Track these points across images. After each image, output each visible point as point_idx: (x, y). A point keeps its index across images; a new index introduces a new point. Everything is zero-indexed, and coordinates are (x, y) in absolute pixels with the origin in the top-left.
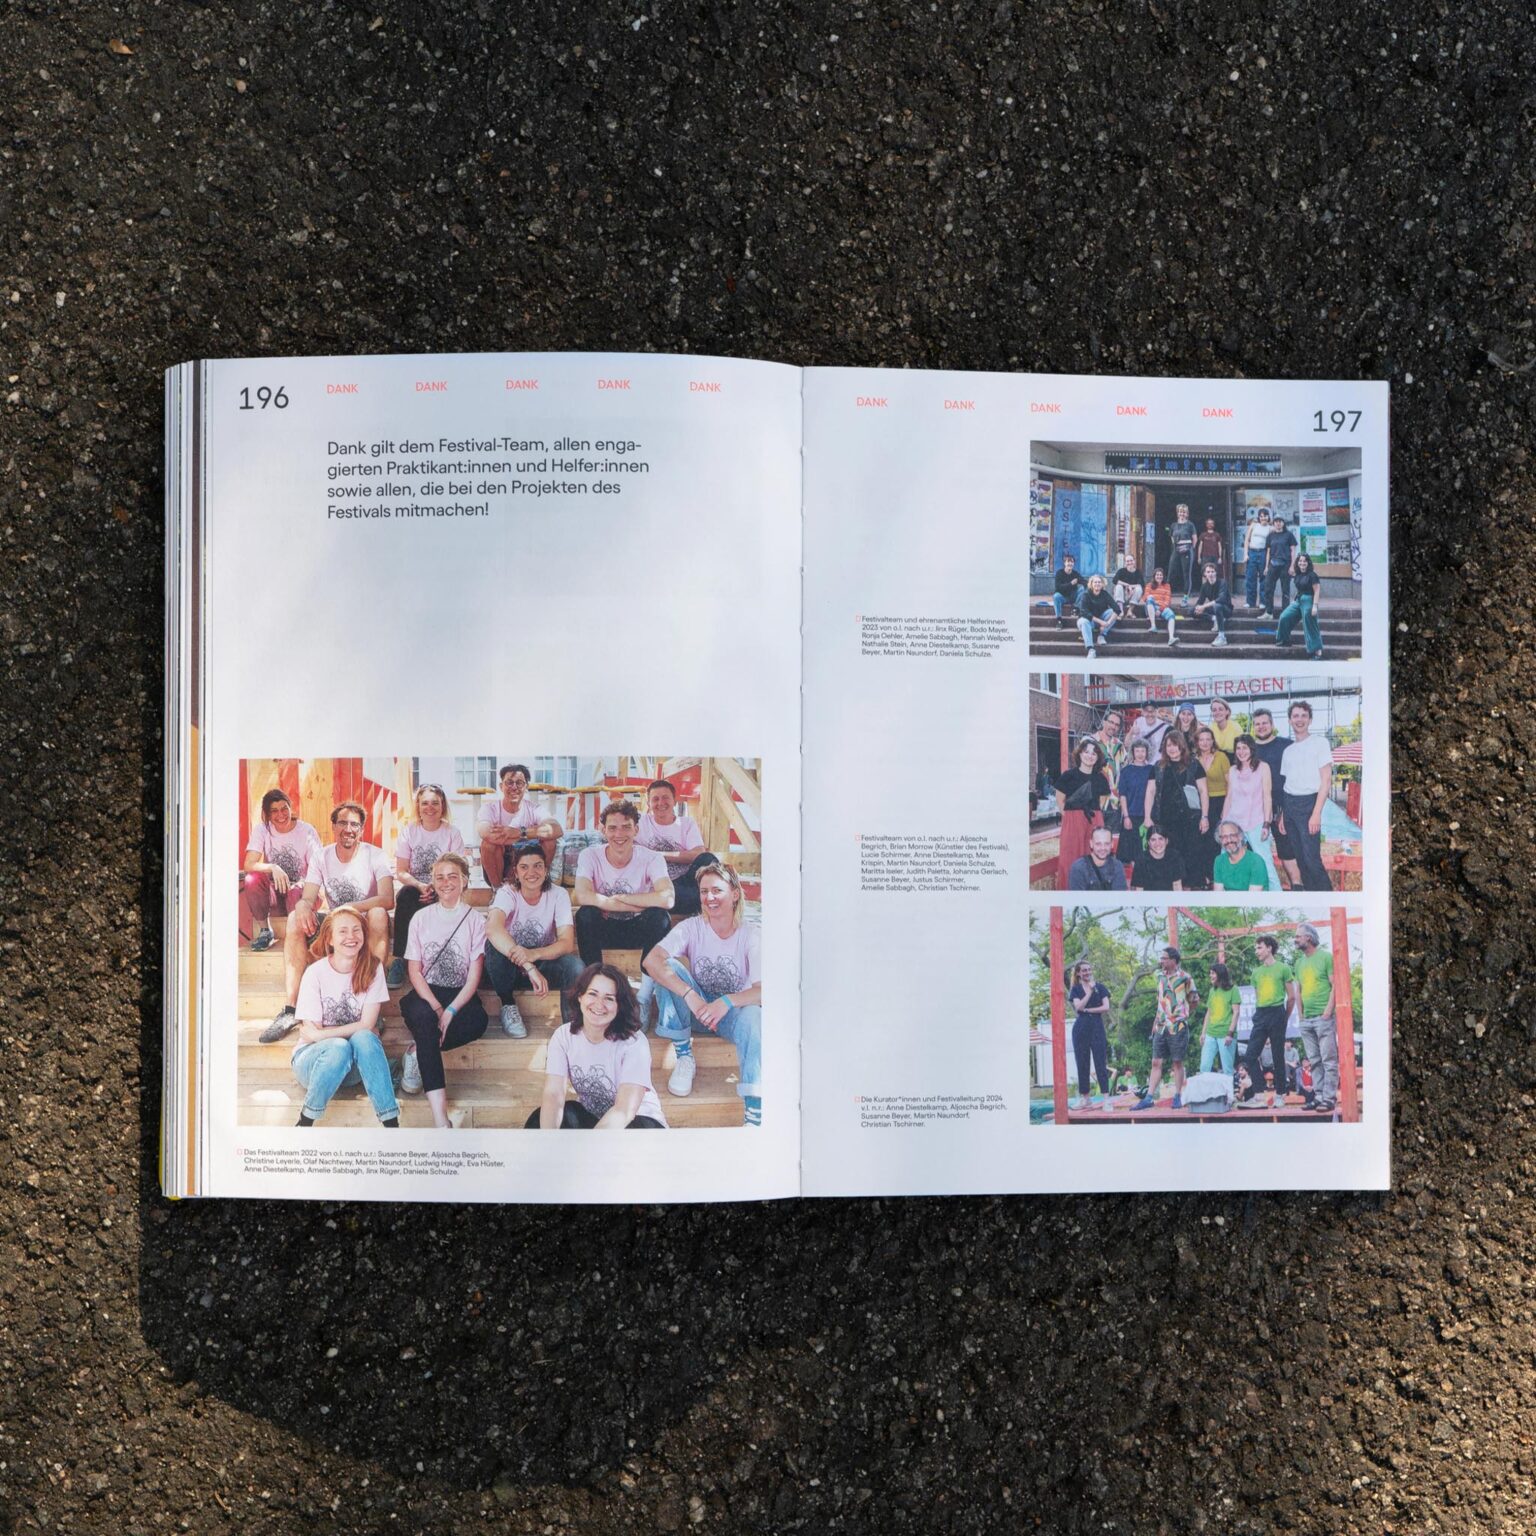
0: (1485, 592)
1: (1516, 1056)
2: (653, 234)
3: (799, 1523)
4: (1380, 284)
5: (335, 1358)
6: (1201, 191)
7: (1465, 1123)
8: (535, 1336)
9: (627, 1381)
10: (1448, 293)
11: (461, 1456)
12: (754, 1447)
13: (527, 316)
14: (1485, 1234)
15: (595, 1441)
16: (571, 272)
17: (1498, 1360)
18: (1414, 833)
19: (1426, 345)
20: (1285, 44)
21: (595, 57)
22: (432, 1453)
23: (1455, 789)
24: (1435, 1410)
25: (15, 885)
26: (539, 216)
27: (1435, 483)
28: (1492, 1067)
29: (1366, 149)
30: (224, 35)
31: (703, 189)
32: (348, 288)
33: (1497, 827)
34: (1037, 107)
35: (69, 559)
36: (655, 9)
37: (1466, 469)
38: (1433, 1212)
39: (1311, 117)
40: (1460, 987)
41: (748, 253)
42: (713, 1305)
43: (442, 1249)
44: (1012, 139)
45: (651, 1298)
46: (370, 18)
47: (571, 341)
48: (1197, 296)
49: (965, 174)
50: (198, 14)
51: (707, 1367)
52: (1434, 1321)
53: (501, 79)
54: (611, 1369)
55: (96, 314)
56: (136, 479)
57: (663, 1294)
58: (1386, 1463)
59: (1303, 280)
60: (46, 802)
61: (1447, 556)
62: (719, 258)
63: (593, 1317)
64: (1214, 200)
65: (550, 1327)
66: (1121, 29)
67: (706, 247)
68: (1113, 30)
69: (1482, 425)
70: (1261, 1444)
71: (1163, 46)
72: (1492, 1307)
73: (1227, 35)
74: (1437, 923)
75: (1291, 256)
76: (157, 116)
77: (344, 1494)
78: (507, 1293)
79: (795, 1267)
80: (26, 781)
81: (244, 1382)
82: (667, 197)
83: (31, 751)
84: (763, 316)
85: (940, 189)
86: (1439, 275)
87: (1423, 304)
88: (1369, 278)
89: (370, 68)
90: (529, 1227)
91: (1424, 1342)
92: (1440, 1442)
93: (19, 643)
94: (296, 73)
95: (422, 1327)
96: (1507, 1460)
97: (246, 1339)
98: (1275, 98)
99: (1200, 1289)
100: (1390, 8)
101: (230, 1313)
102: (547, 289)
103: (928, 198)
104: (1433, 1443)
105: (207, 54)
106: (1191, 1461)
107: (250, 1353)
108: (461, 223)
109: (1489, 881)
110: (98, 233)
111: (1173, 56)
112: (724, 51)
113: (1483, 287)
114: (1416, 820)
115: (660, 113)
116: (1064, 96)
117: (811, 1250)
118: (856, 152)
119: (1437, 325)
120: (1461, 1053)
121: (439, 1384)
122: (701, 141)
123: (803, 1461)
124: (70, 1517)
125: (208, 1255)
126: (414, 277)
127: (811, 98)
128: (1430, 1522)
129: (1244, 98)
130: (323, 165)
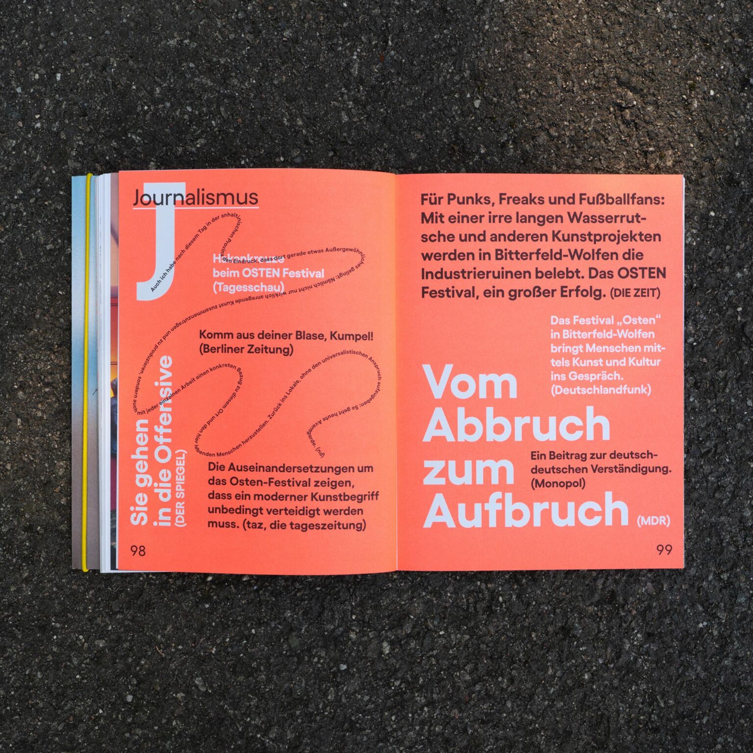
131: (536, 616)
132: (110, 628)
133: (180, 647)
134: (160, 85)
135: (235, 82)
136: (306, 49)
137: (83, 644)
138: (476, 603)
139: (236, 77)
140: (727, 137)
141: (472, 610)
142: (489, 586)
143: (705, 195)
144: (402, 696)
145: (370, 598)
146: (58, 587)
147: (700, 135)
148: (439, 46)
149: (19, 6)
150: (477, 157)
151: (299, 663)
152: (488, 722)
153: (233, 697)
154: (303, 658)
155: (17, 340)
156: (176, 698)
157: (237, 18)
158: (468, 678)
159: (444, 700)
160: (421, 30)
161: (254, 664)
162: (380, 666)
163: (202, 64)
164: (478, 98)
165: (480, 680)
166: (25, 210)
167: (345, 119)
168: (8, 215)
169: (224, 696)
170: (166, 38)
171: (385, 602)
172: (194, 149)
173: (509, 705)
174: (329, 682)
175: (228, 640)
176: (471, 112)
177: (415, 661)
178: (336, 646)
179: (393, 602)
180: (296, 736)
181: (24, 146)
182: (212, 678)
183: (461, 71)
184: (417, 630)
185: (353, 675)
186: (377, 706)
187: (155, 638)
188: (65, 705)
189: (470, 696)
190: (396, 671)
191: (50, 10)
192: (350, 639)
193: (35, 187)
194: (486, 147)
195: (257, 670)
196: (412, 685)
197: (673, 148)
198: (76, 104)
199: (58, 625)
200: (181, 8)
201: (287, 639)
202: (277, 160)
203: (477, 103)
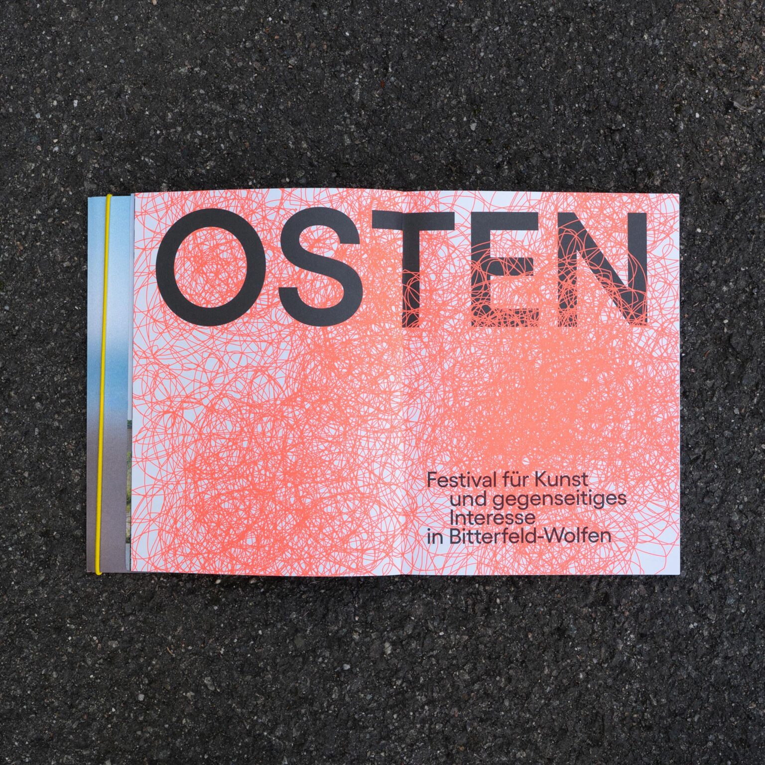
131: (532, 617)
132: (123, 629)
133: (190, 648)
134: (172, 111)
135: (243, 107)
136: (311, 75)
137: (97, 645)
138: (474, 604)
139: (244, 103)
140: (712, 158)
141: (470, 611)
142: (487, 588)
143: (691, 213)
144: (403, 695)
145: (372, 600)
146: (73, 590)
147: (686, 156)
148: (437, 72)
149: (39, 37)
150: (474, 177)
151: (304, 663)
152: (487, 720)
153: (241, 696)
154: (308, 658)
155: (35, 353)
156: (186, 697)
157: (245, 47)
158: (467, 677)
159: (444, 699)
160: (419, 57)
161: (261, 664)
162: (382, 666)
163: (212, 91)
164: (474, 122)
165: (479, 679)
166: (43, 230)
167: (348, 141)
168: (27, 234)
169: (232, 695)
170: (178, 66)
171: (386, 604)
172: (203, 171)
173: (507, 703)
174: (333, 681)
175: (236, 641)
176: (467, 134)
177: (416, 661)
178: (340, 647)
179: (395, 604)
180: (301, 734)
181: (43, 169)
182: (221, 677)
183: (457, 96)
184: (417, 631)
185: (356, 674)
186: (379, 705)
187: (166, 639)
188: (80, 704)
189: (469, 695)
190: (398, 671)
191: (68, 40)
192: (353, 640)
193: (53, 208)
194: (482, 167)
195: (264, 670)
196: (413, 684)
197: (660, 168)
198: (92, 128)
199: (73, 627)
200: (192, 38)
201: (293, 640)
202: (283, 181)
203: (473, 127)
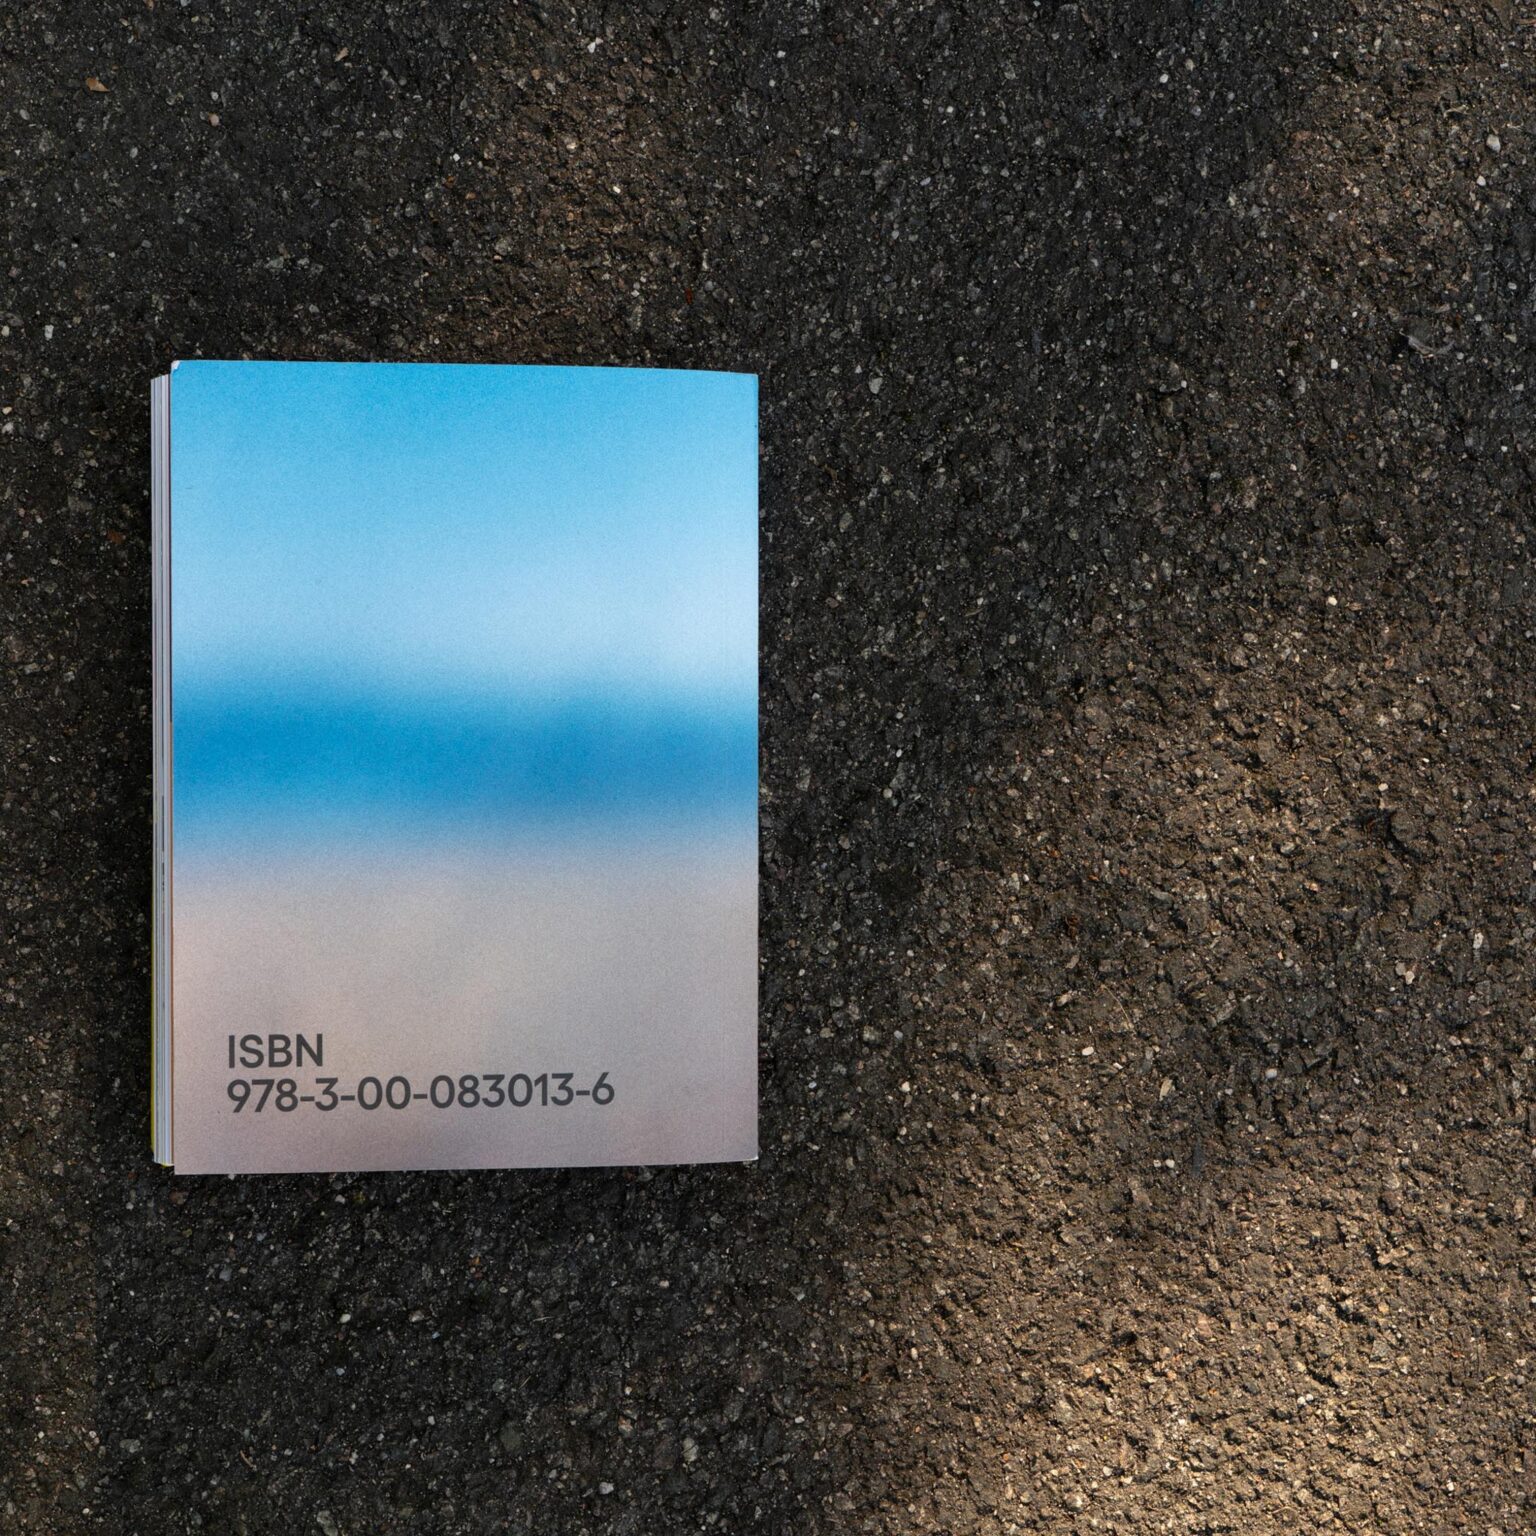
0: (1409, 565)
1: (1443, 1000)
2: (615, 250)
3: (785, 1458)
4: (1305, 275)
5: (348, 1323)
6: (1135, 191)
7: (1397, 1064)
8: (535, 1296)
9: (623, 1333)
10: (1370, 281)
11: (470, 1409)
12: (742, 1390)
13: (496, 333)
14: (1417, 1166)
15: (594, 1389)
16: (536, 289)
17: (1431, 1282)
18: (1345, 795)
19: (1350, 331)
20: (1211, 46)
21: (553, 79)
22: (443, 1406)
23: (1384, 752)
24: (1373, 1330)
25: (29, 893)
26: (504, 236)
27: (1361, 463)
28: (1422, 1012)
29: (1290, 145)
30: (196, 70)
31: (660, 205)
32: (324, 312)
33: (1423, 787)
34: (976, 115)
35: (67, 581)
36: (609, 30)
37: (1389, 449)
38: (1368, 1148)
39: (1238, 116)
40: (1390, 937)
41: (705, 265)
42: (699, 1259)
43: (444, 1219)
44: (954, 147)
45: (642, 1256)
46: (335, 49)
47: (538, 356)
48: (1132, 292)
49: (909, 182)
50: (170, 51)
51: (697, 1318)
52: (1371, 1248)
53: (463, 104)
54: (606, 1322)
55: (84, 345)
56: (128, 503)
57: (653, 1252)
58: (1328, 1381)
59: (1233, 274)
60: (55, 813)
61: (1373, 532)
62: (678, 271)
63: (588, 1276)
64: (1147, 199)
65: (548, 1286)
66: (1056, 37)
67: (665, 260)
68: (1048, 38)
69: (1404, 406)
70: (1211, 1367)
71: (1095, 51)
72: (1424, 1233)
73: (1156, 39)
74: (1368, 880)
75: (1221, 251)
76: (135, 152)
77: (361, 1449)
78: (507, 1256)
79: (776, 1223)
80: (35, 795)
81: (265, 1348)
82: (626, 214)
83: (39, 765)
84: (721, 326)
85: (885, 197)
86: (1361, 263)
87: (1347, 291)
88: (1294, 269)
89: (338, 98)
90: (525, 1195)
91: (1362, 1268)
92: (1378, 1359)
93: (24, 663)
94: (267, 105)
95: (429, 1291)
96: (1439, 1374)
97: (264, 1309)
98: (1203, 99)
99: (1153, 1228)
100: (1311, 8)
101: (248, 1285)
102: (514, 306)
103: (874, 208)
104: (1371, 1361)
105: (180, 89)
106: (1147, 1386)
107: (268, 1321)
108: (430, 245)
109: (1416, 838)
110: (81, 267)
111: (1105, 61)
112: (676, 70)
113: (1403, 273)
114: (1347, 783)
115: (617, 132)
116: (1002, 104)
117: (790, 1205)
118: (805, 164)
119: (1360, 311)
120: (1391, 1000)
121: (447, 1344)
122: (657, 158)
123: (788, 1401)
124: (106, 1480)
125: (225, 1232)
126: (387, 299)
127: (761, 113)
128: (1370, 1434)
129: (1173, 99)
130: (297, 195)
